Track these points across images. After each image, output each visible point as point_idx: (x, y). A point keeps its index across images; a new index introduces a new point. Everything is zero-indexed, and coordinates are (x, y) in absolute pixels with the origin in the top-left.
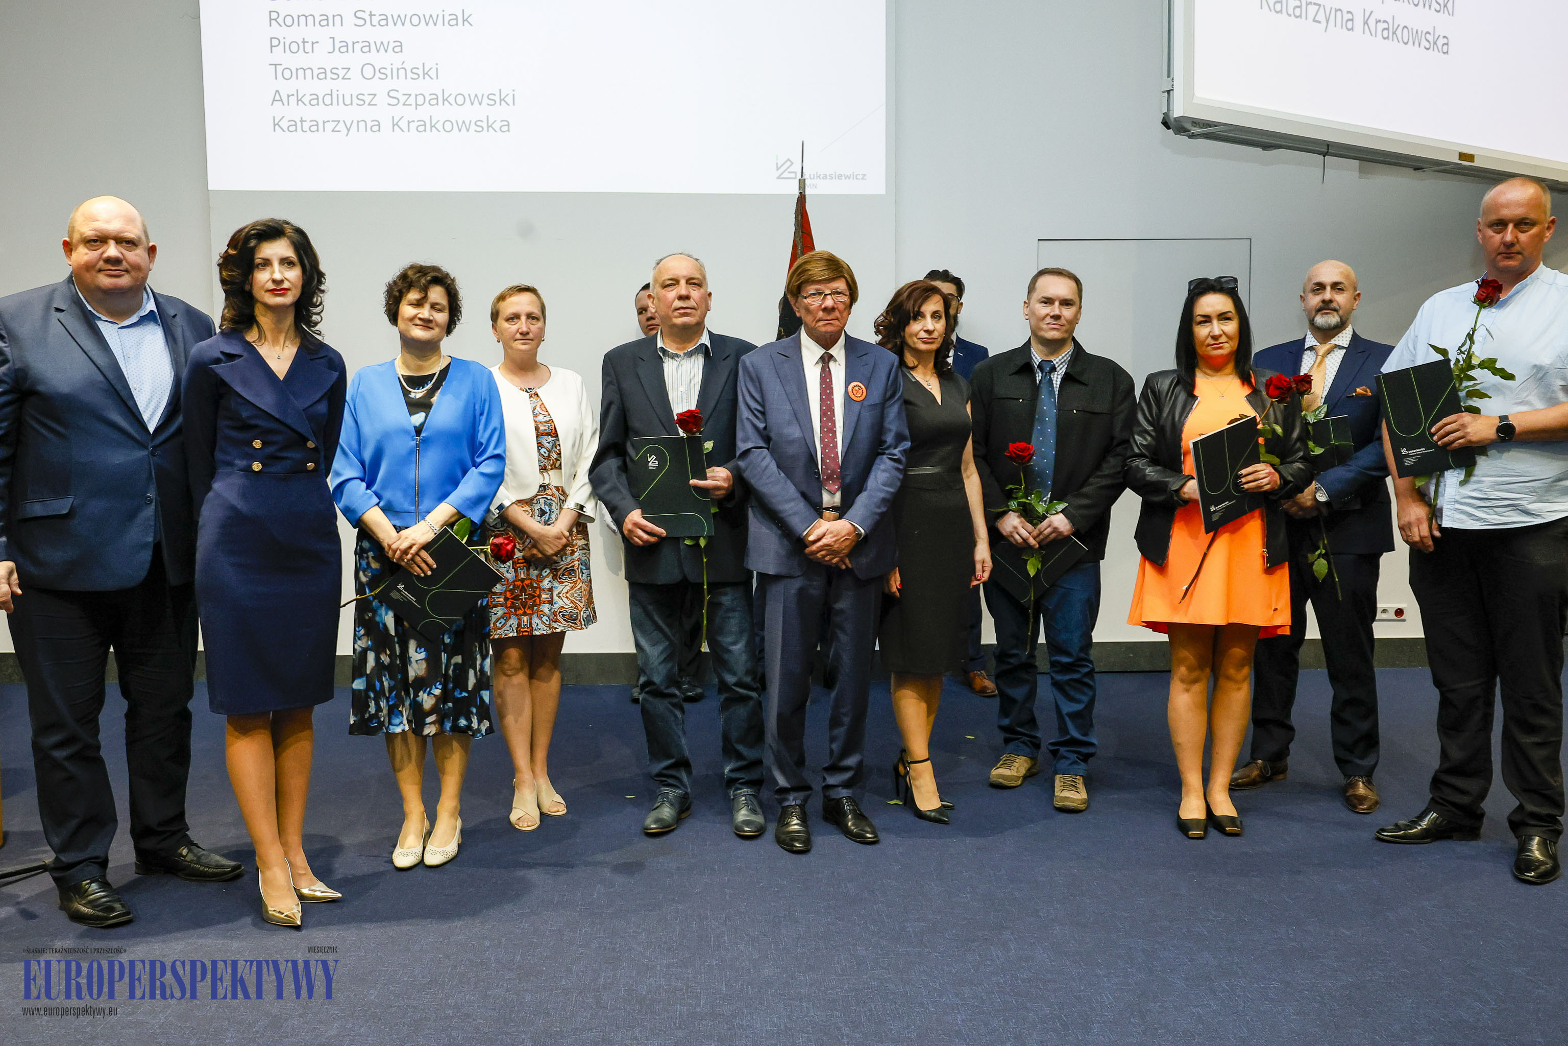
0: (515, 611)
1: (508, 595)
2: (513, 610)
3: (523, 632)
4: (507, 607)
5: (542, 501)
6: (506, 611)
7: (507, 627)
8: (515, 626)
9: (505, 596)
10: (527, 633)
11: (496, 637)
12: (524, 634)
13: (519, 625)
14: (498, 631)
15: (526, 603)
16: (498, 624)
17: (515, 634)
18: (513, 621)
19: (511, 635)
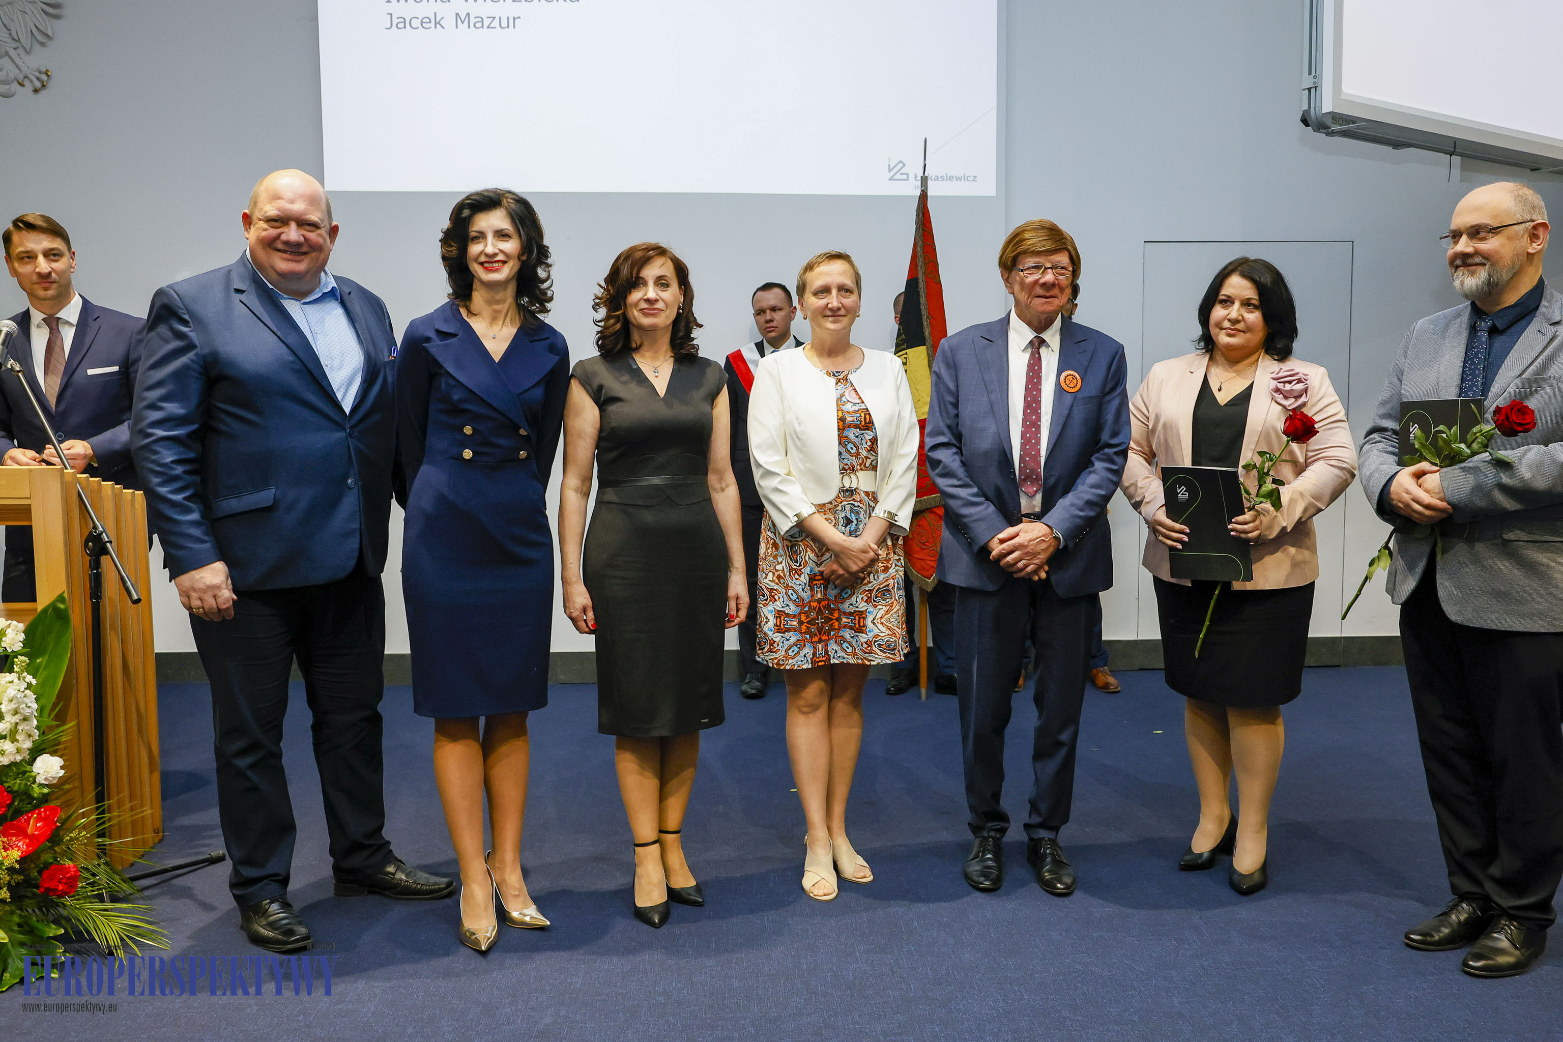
0: (811, 637)
1: (803, 618)
2: (808, 636)
3: (818, 662)
4: (801, 633)
5: (848, 507)
6: (799, 637)
7: (800, 657)
8: (809, 656)
9: (800, 620)
10: (822, 663)
11: (788, 667)
12: (820, 664)
13: (814, 654)
14: (791, 661)
15: (822, 627)
16: (790, 652)
17: (810, 666)
18: (808, 650)
19: (805, 667)
